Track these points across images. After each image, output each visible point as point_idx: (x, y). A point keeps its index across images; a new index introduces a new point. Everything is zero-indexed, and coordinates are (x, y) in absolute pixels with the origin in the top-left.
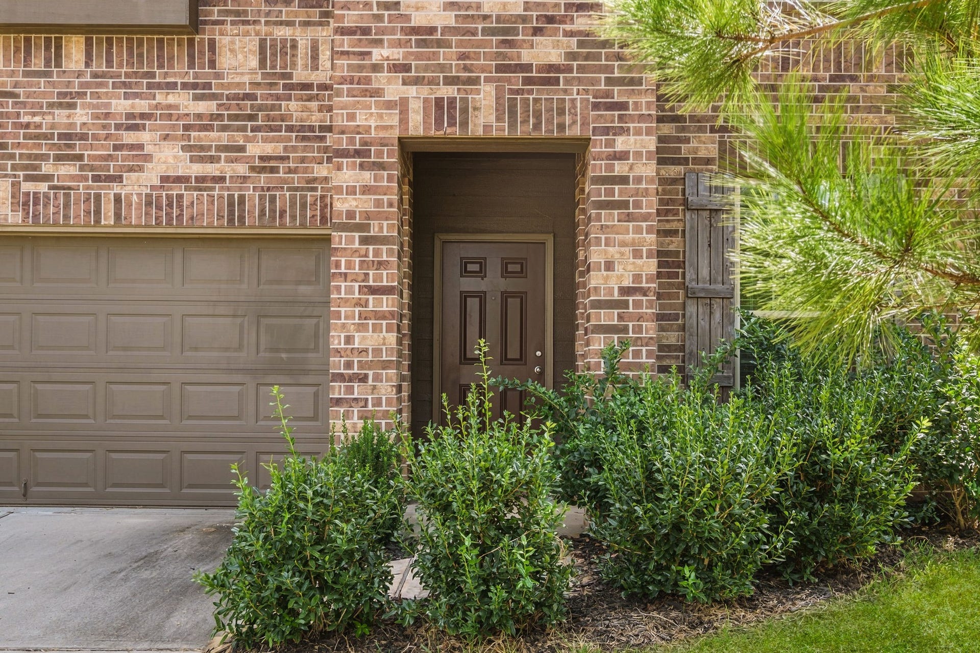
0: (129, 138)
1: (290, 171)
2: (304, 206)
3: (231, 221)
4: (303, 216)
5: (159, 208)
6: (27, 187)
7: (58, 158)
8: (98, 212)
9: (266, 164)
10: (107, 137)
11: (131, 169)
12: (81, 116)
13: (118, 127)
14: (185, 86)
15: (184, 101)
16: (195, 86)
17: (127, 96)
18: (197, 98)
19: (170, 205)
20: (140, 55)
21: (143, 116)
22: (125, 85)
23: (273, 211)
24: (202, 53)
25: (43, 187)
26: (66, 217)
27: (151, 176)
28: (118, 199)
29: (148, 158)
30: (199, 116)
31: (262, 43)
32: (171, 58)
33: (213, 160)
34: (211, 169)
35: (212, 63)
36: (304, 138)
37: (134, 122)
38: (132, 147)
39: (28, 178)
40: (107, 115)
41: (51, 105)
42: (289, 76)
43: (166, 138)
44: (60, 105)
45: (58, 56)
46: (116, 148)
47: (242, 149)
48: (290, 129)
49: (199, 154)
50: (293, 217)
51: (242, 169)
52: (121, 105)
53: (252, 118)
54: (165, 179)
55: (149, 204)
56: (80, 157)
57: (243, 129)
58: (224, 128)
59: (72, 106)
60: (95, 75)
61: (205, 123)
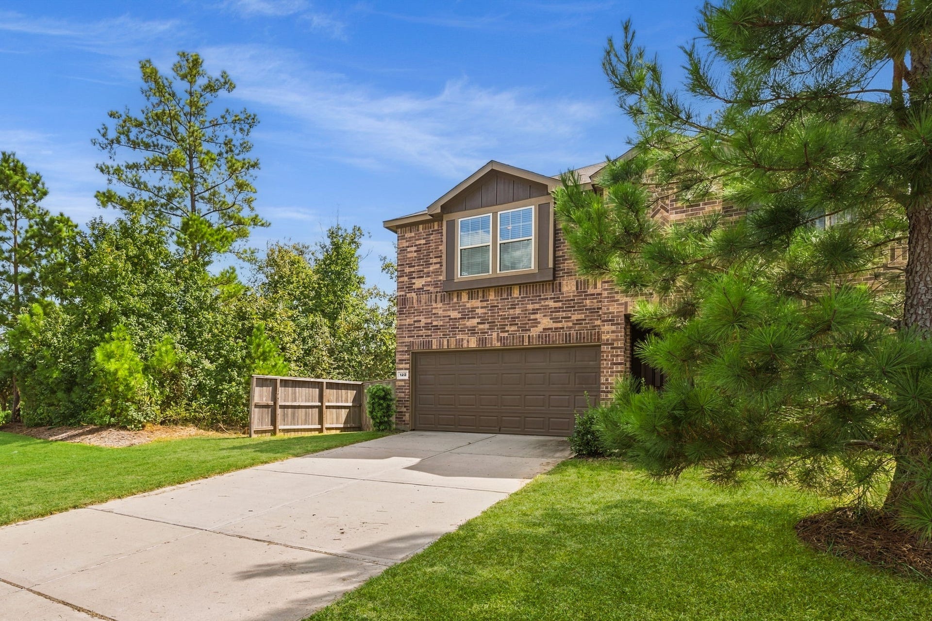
0: (532, 317)
1: (586, 324)
2: (591, 335)
3: (566, 341)
4: (591, 338)
5: (542, 339)
6: (502, 335)
7: (510, 325)
8: (523, 341)
9: (579, 322)
10: (526, 317)
11: (534, 327)
12: (518, 311)
13: (529, 314)
14: (551, 298)
15: (551, 304)
16: (554, 298)
17: (532, 303)
18: (554, 302)
19: (546, 337)
20: (536, 290)
21: (537, 309)
22: (532, 300)
23: (580, 337)
24: (556, 287)
25: (506, 334)
26: (513, 343)
27: (540, 328)
28: (529, 336)
29: (539, 323)
30: (555, 308)
31: (577, 282)
32: (546, 290)
33: (561, 322)
34: (559, 325)
35: (560, 290)
36: (591, 312)
37: (535, 311)
38: (534, 320)
39: (501, 332)
40: (526, 310)
41: (508, 308)
42: (587, 292)
43: (544, 316)
44: (511, 308)
45: (511, 293)
46: (529, 320)
47: (570, 317)
48: (586, 309)
49: (556, 320)
50: (588, 339)
51: (570, 324)
52: (530, 307)
53: (574, 307)
54: (544, 329)
55: (539, 337)
56: (517, 324)
57: (571, 311)
58: (563, 311)
59: (515, 308)
60: (522, 298)
61: (557, 310)
